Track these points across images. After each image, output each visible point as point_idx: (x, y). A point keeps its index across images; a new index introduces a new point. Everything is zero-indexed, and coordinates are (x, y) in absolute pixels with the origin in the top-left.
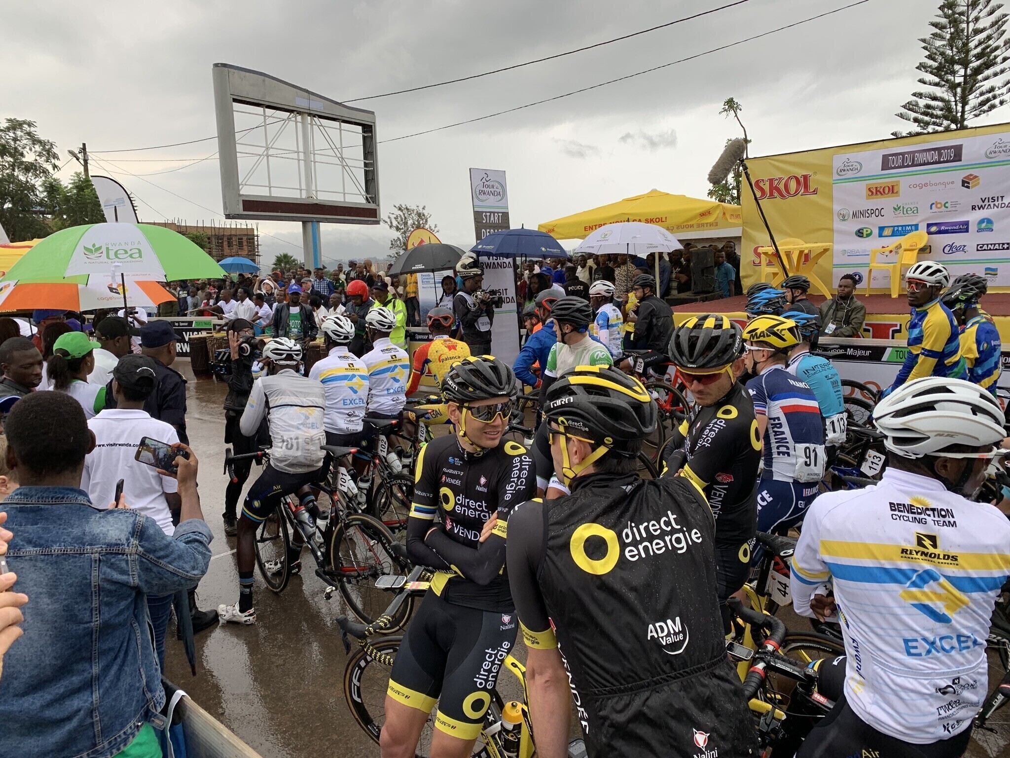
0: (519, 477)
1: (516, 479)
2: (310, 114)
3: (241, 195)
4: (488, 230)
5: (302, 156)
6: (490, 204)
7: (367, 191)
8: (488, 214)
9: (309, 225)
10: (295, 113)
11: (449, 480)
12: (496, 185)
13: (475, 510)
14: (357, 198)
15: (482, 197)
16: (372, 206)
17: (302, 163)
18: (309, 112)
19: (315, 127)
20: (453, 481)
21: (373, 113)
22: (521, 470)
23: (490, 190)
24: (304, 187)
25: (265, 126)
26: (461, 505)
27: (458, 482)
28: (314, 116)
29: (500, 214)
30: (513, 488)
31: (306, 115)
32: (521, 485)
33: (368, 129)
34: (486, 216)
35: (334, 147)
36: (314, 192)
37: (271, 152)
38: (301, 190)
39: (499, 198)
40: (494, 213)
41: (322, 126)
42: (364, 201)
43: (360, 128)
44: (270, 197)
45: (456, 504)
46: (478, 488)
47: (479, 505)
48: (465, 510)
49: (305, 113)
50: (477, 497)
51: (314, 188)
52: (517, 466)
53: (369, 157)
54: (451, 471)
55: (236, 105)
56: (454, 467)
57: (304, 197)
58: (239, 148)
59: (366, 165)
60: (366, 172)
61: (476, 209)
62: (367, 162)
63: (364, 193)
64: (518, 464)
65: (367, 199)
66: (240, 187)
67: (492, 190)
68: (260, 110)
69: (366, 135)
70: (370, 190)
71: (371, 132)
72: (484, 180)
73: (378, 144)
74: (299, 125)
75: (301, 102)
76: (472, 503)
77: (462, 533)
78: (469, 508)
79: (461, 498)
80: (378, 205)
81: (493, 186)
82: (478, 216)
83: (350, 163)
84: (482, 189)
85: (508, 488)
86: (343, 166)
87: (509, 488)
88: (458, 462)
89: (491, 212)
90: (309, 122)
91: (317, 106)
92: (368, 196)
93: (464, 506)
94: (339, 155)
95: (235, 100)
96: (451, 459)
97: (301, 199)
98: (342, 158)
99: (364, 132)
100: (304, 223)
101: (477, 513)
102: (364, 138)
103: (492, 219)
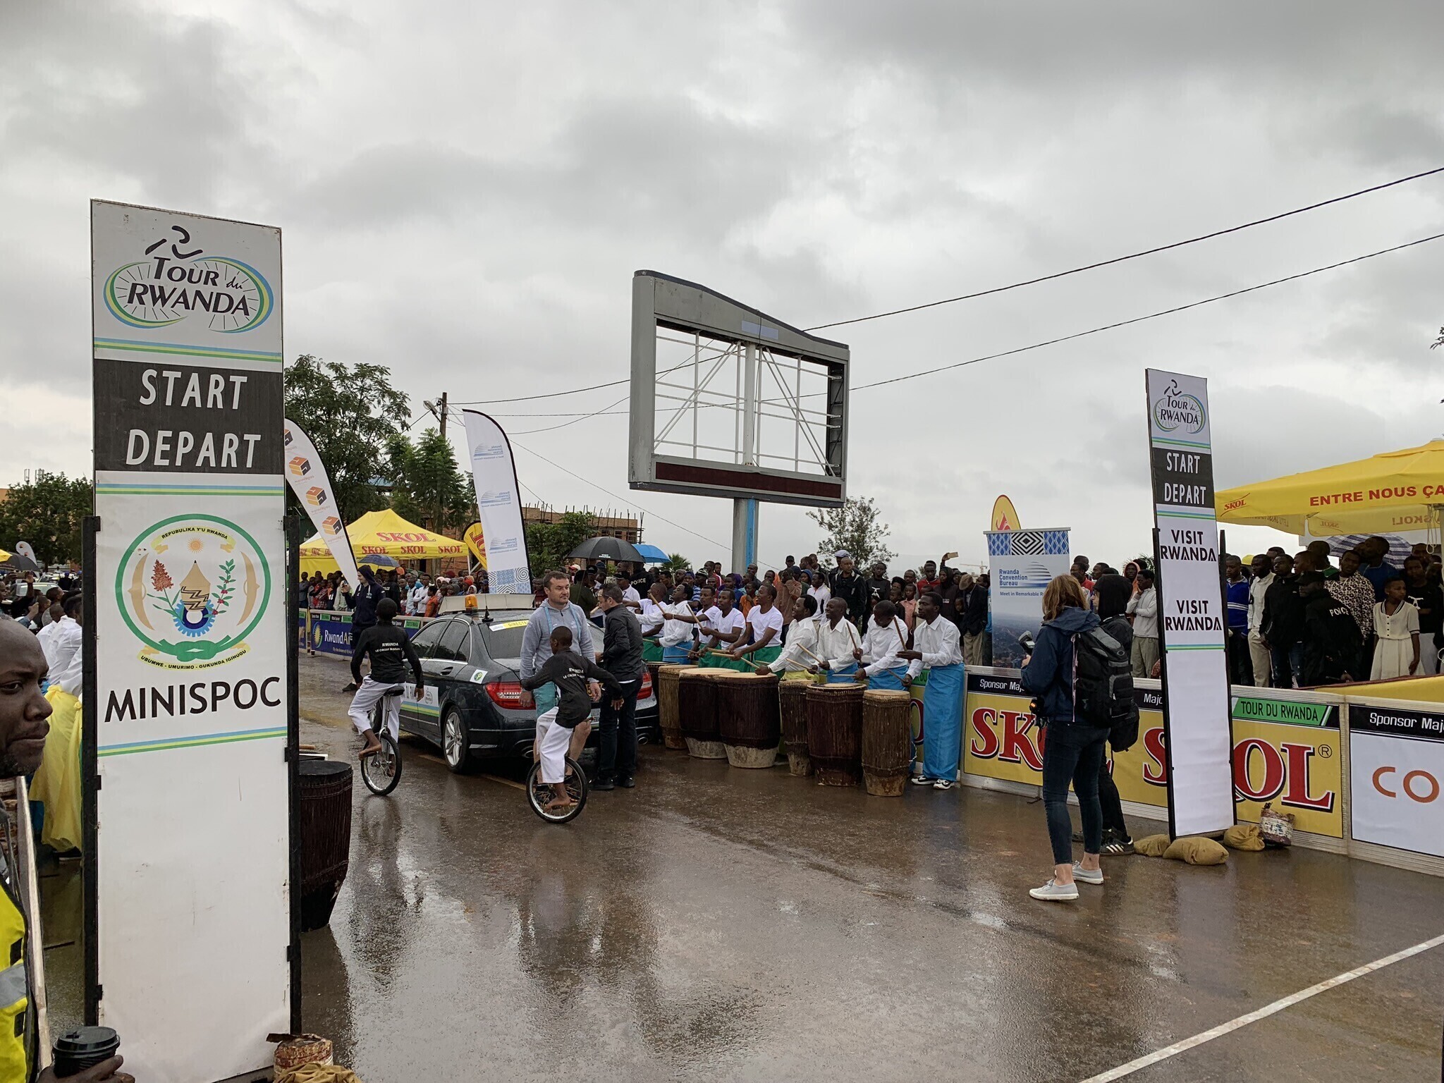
2: (758, 346)
3: (654, 456)
7: (828, 457)
9: (743, 504)
10: (739, 343)
16: (834, 480)
18: (758, 342)
21: (846, 347)
25: (696, 364)
28: (764, 350)
31: (754, 347)
33: (838, 370)
35: (788, 396)
36: (755, 457)
38: (737, 453)
41: (774, 363)
43: (826, 368)
44: (695, 460)
49: (753, 343)
51: (755, 451)
53: (835, 410)
57: (740, 462)
59: (829, 421)
60: (829, 431)
62: (832, 416)
63: (823, 461)
65: (827, 469)
66: (656, 443)
69: (833, 378)
70: (835, 457)
71: (842, 374)
75: (749, 328)
80: (844, 480)
86: (798, 421)
91: (771, 334)
92: (830, 466)
94: (794, 406)
95: (661, 323)
97: (736, 465)
98: (798, 410)
99: (830, 373)
100: (737, 500)
102: (830, 382)
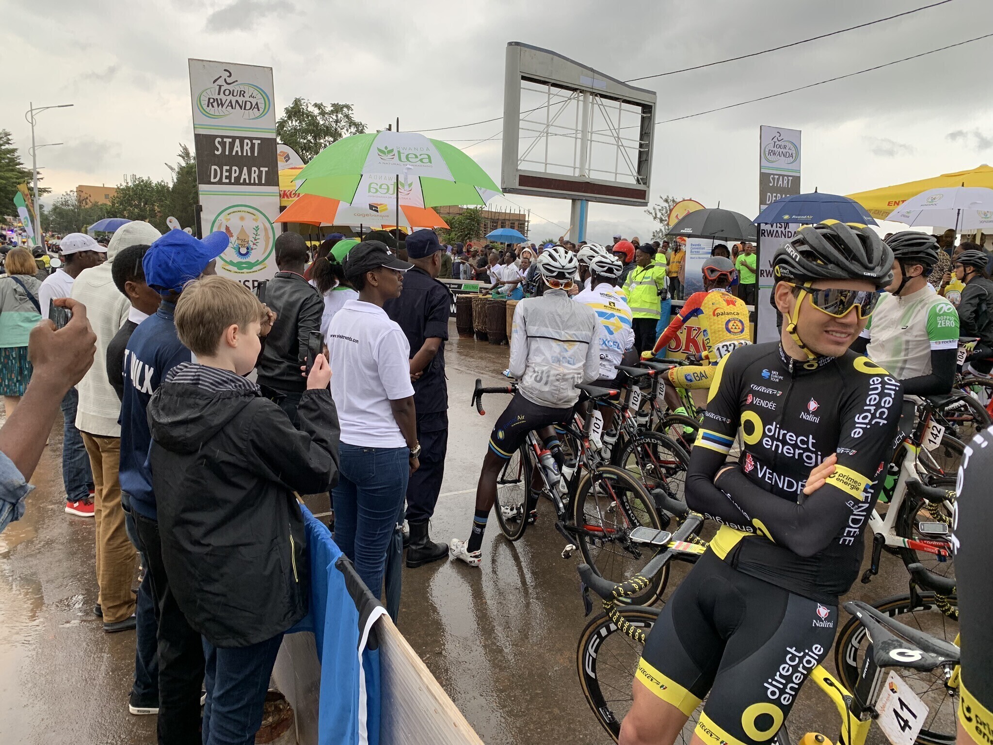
0: (878, 406)
1: (872, 408)
2: (592, 93)
3: (517, 170)
4: (775, 194)
5: (579, 136)
6: (780, 165)
7: (639, 172)
8: (776, 177)
9: (578, 203)
10: (578, 91)
11: (757, 401)
12: (789, 145)
13: (795, 446)
14: (628, 179)
15: (770, 158)
16: (641, 187)
17: (579, 141)
18: (591, 90)
19: (596, 106)
20: (763, 404)
21: (654, 93)
22: (882, 395)
23: (781, 150)
24: (578, 165)
25: (548, 106)
26: (772, 438)
27: (771, 405)
28: (596, 95)
29: (790, 178)
30: (867, 421)
31: (589, 94)
32: (881, 417)
33: (647, 109)
34: (773, 179)
35: (612, 128)
36: (587, 171)
37: (551, 130)
38: (575, 168)
39: (791, 159)
40: (783, 176)
41: (602, 105)
42: (635, 182)
43: (640, 108)
44: (545, 173)
45: (764, 435)
46: (804, 416)
47: (802, 441)
48: (777, 446)
49: (588, 91)
50: (802, 428)
51: (587, 167)
52: (877, 389)
53: (645, 138)
54: (762, 389)
55: (524, 83)
56: (768, 383)
57: (577, 175)
58: (522, 124)
59: (641, 146)
60: (640, 153)
61: (763, 171)
62: (643, 142)
63: (635, 174)
64: (879, 386)
65: (638, 180)
66: (519, 162)
67: (784, 151)
68: (545, 88)
69: (645, 115)
70: (643, 171)
71: (650, 112)
72: (775, 139)
73: (656, 126)
74: (581, 103)
75: (585, 81)
76: (790, 437)
77: (769, 478)
78: (784, 442)
79: (773, 428)
80: (649, 187)
81: (785, 147)
82: (764, 178)
83: (625, 143)
84: (772, 149)
85: (858, 419)
86: (618, 146)
87: (861, 420)
88: (776, 376)
89: (779, 175)
90: (591, 101)
91: (601, 85)
92: (639, 177)
93: (778, 440)
94: (616, 135)
95: (524, 78)
96: (765, 373)
97: (574, 177)
98: (619, 138)
99: (643, 112)
100: (574, 200)
101: (797, 451)
102: (643, 118)
103: (781, 182)
